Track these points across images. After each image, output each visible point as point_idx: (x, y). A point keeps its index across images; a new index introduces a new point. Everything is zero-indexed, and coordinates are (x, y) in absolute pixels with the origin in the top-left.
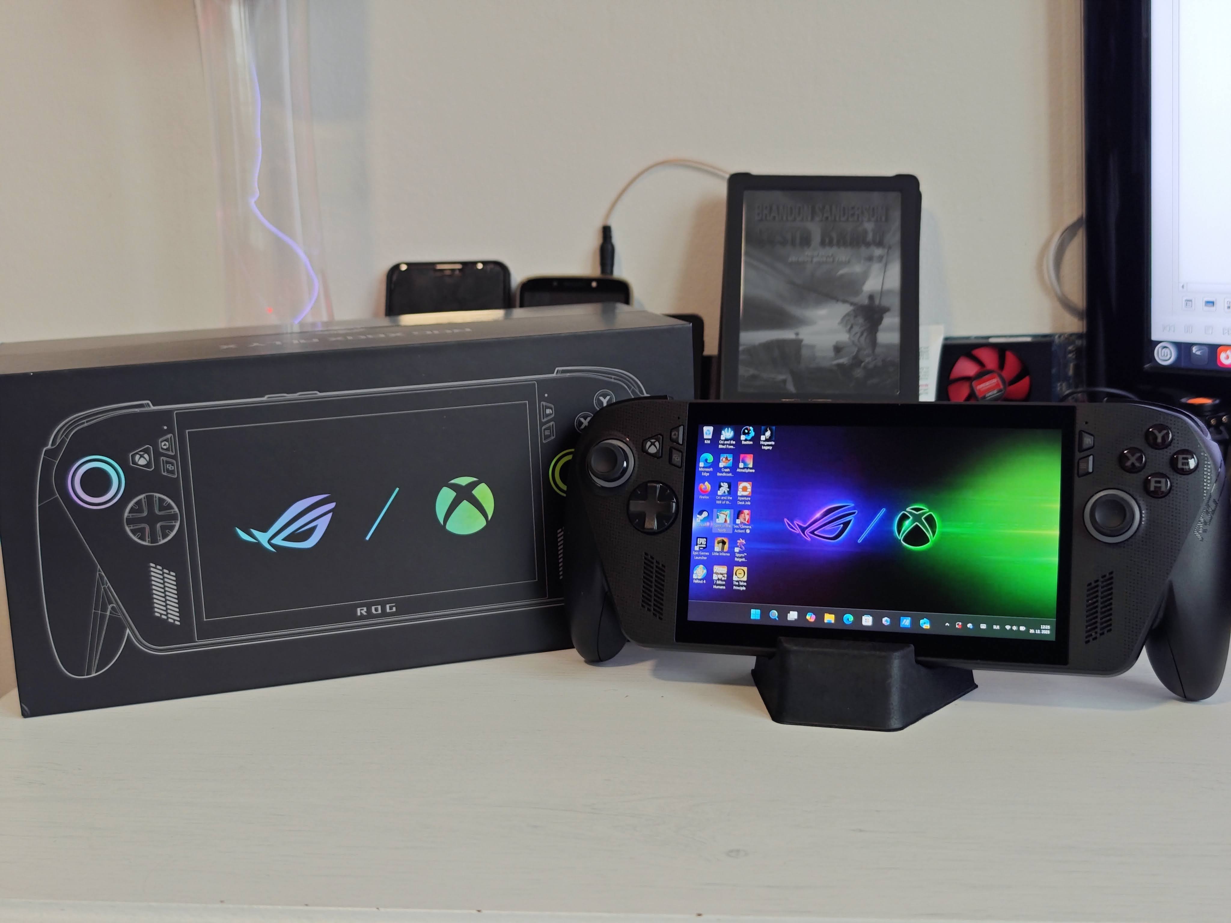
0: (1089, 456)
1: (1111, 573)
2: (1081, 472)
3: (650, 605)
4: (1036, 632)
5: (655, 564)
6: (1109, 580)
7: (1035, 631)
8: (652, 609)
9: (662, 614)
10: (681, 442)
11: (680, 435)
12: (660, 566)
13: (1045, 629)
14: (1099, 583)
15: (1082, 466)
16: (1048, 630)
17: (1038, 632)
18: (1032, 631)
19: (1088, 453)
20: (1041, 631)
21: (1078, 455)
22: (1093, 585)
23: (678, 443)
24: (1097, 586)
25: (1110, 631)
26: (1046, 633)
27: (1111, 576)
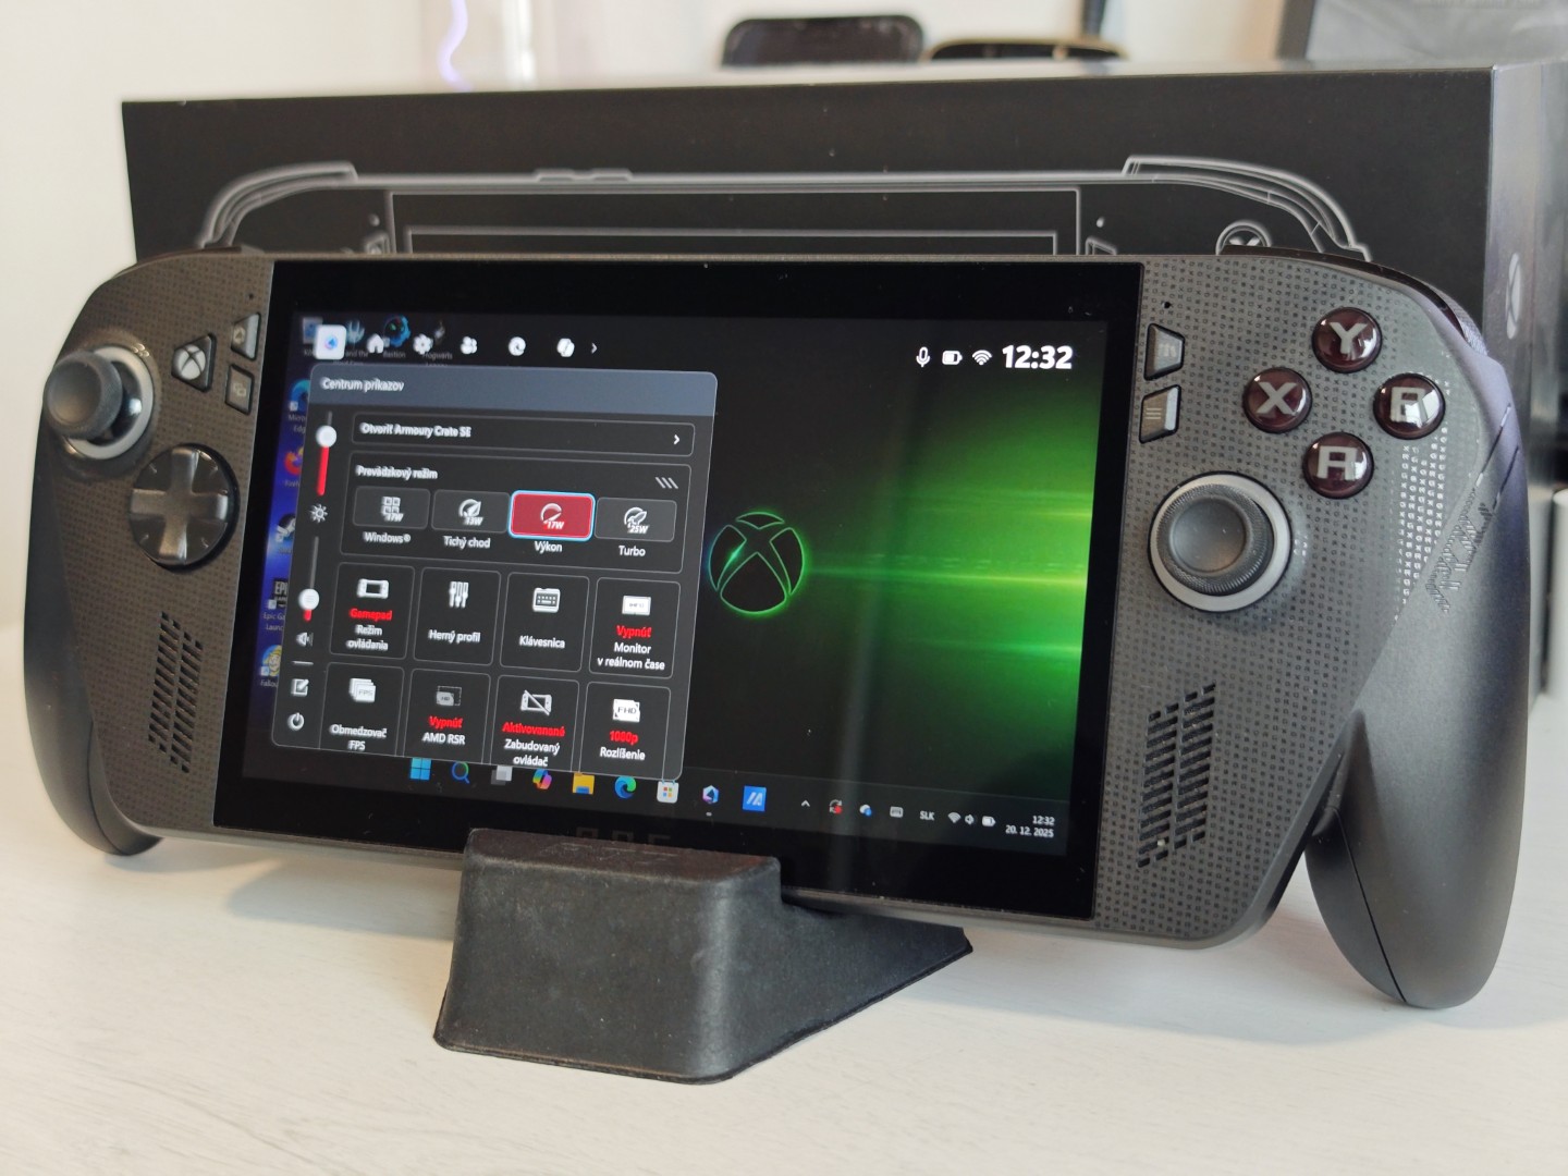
0: (1167, 389)
1: (1211, 688)
2: (1148, 430)
3: (164, 737)
4: (1022, 833)
5: (183, 640)
6: (1204, 704)
7: (1019, 830)
8: (169, 748)
9: (187, 758)
10: (250, 351)
11: (250, 336)
12: (192, 644)
13: (1043, 826)
14: (1180, 714)
15: (1151, 414)
16: (1049, 827)
17: (1025, 831)
18: (1011, 829)
19: (1168, 380)
20: (1032, 831)
21: (1142, 386)
22: (1166, 716)
23: (244, 355)
24: (1175, 720)
25: (1201, 836)
26: (1045, 835)
27: (1210, 695)
